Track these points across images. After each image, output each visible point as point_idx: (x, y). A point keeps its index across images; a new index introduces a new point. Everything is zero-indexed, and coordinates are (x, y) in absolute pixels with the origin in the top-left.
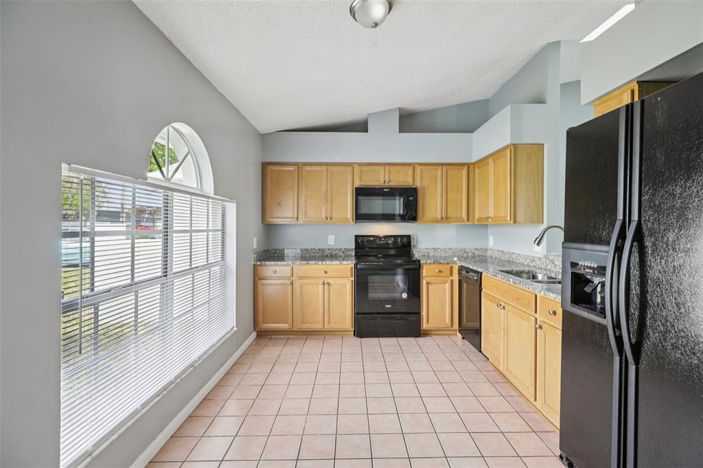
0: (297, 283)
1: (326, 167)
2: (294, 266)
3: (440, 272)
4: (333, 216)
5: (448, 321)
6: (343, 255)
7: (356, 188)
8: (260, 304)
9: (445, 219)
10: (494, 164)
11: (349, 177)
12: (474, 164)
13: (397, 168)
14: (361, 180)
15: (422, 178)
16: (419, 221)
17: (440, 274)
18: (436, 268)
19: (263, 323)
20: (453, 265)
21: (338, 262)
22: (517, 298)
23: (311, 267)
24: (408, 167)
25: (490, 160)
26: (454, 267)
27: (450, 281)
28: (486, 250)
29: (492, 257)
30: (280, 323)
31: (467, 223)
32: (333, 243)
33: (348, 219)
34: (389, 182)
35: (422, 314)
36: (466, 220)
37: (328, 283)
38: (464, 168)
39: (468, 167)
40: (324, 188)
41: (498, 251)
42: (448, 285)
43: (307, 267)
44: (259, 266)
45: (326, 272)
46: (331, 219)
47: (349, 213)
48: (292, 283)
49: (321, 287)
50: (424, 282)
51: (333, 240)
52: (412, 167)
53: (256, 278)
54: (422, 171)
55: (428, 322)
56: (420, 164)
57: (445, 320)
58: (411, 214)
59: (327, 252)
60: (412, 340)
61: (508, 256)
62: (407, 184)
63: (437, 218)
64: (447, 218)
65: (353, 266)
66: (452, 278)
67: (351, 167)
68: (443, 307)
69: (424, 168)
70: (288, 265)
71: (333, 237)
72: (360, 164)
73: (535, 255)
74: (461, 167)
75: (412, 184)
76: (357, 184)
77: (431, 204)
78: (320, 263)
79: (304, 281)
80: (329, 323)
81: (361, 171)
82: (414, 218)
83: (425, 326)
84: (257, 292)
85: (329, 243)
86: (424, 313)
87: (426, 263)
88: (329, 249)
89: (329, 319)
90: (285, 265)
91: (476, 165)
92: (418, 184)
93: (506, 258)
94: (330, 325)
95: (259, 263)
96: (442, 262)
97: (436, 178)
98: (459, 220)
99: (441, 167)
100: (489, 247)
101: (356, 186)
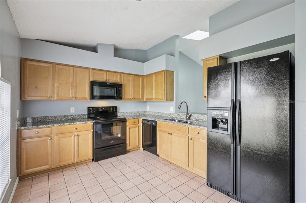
0: (56, 138)
1: (72, 68)
2: (53, 127)
3: (134, 122)
4: (77, 96)
5: (137, 144)
6: (80, 118)
7: (92, 82)
8: (24, 157)
9: (134, 99)
10: (156, 78)
11: (87, 75)
12: (144, 76)
13: (113, 73)
14: (94, 78)
15: (124, 79)
16: (123, 99)
17: (135, 123)
18: (133, 121)
19: (26, 169)
20: (139, 119)
21: (84, 122)
22: (178, 130)
23: (66, 127)
24: (118, 74)
25: (154, 75)
26: (139, 120)
27: (138, 126)
28: (146, 112)
29: (149, 115)
30: (41, 166)
31: (141, 101)
32: (74, 112)
33: (86, 98)
34: (109, 80)
35: (127, 143)
36: (141, 99)
37: (78, 135)
38: (140, 77)
39: (142, 77)
40: (71, 80)
41: (153, 112)
42: (137, 128)
43: (63, 127)
44: (23, 130)
45: (76, 129)
46: (76, 98)
47: (87, 95)
48: (52, 139)
49: (73, 138)
50: (128, 128)
51: (74, 110)
52: (119, 74)
53: (20, 139)
54: (124, 76)
55: (129, 146)
56: (123, 73)
57: (136, 144)
58: (119, 96)
59: (70, 117)
60: (123, 156)
61: (158, 114)
62: (117, 82)
63: (130, 98)
64: (134, 98)
65: (93, 123)
66: (138, 125)
67: (88, 70)
68: (135, 138)
69: (125, 75)
70: (48, 127)
71: (74, 108)
72: (93, 69)
73: (171, 113)
74: (139, 77)
75: (119, 82)
76: (92, 79)
77: (128, 92)
78: (72, 123)
79: (60, 136)
80: (78, 158)
81: (94, 72)
82: (121, 98)
83: (128, 148)
84: (21, 148)
85: (71, 112)
86: (128, 142)
87: (129, 119)
88: (71, 115)
89: (78, 155)
90: (46, 127)
91: (145, 77)
92: (122, 82)
93: (157, 114)
94: (79, 159)
95: (22, 128)
96: (135, 118)
97: (130, 80)
98: (139, 99)
99: (132, 75)
100: (147, 111)
101: (91, 81)
